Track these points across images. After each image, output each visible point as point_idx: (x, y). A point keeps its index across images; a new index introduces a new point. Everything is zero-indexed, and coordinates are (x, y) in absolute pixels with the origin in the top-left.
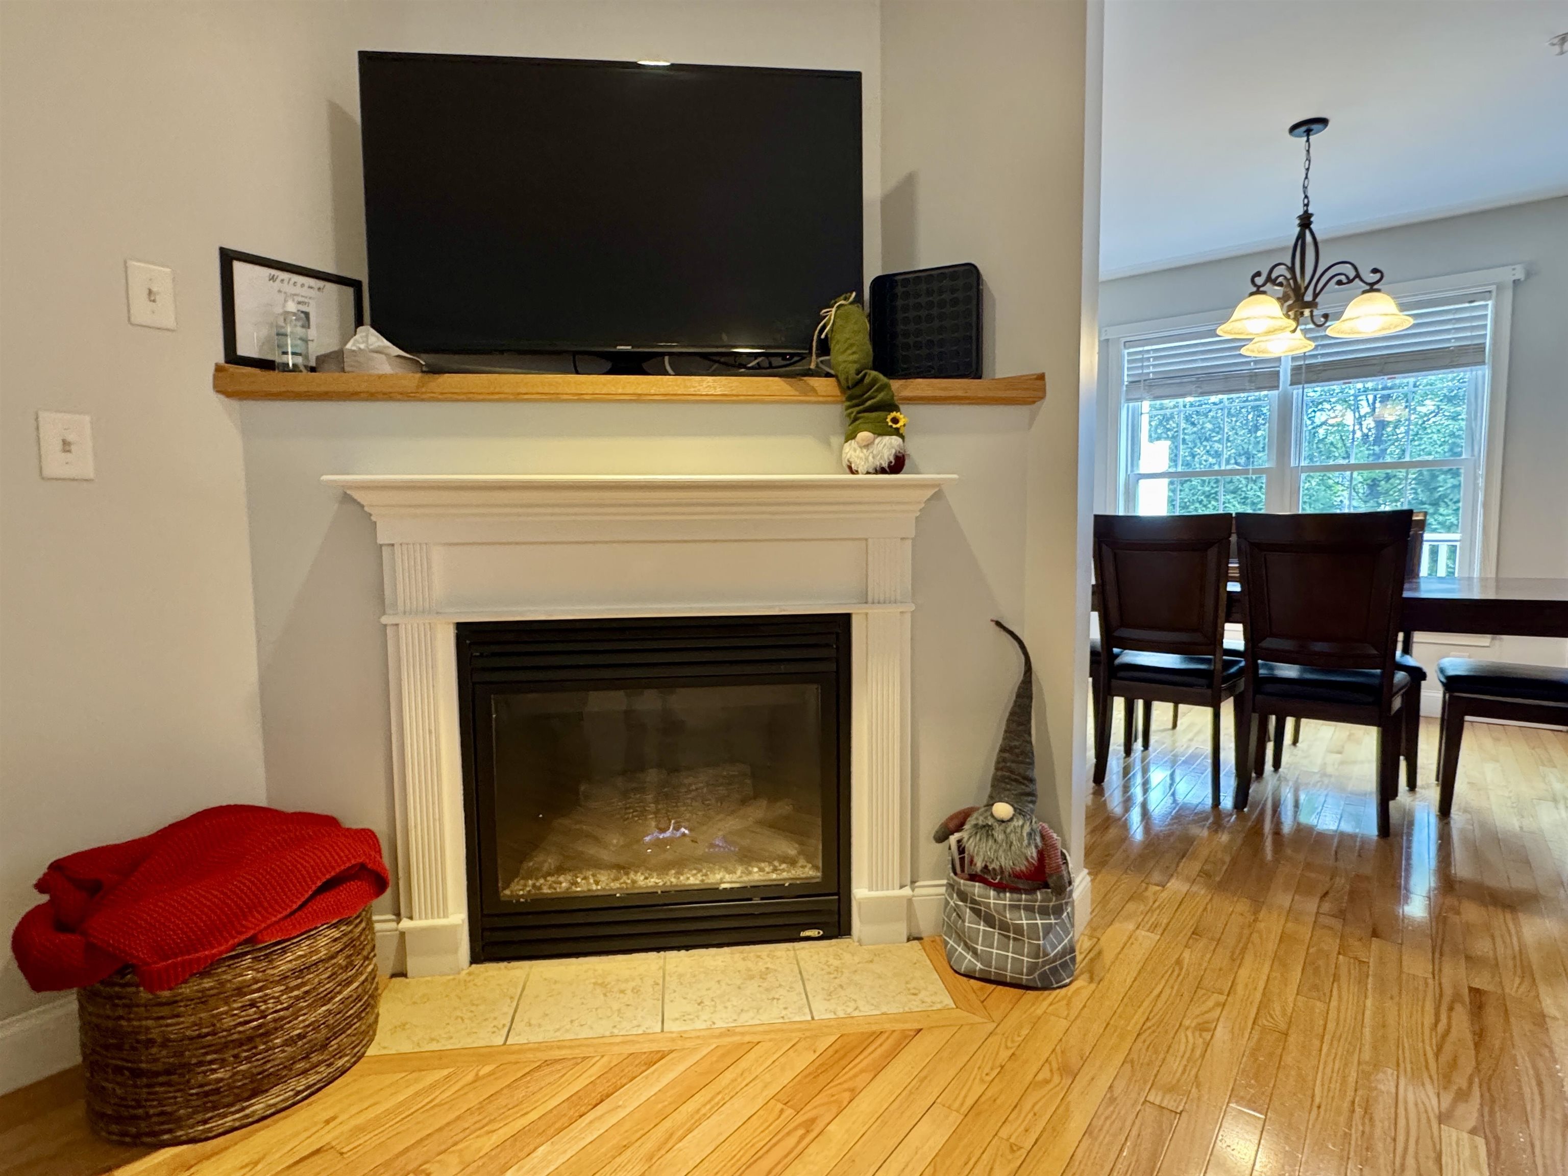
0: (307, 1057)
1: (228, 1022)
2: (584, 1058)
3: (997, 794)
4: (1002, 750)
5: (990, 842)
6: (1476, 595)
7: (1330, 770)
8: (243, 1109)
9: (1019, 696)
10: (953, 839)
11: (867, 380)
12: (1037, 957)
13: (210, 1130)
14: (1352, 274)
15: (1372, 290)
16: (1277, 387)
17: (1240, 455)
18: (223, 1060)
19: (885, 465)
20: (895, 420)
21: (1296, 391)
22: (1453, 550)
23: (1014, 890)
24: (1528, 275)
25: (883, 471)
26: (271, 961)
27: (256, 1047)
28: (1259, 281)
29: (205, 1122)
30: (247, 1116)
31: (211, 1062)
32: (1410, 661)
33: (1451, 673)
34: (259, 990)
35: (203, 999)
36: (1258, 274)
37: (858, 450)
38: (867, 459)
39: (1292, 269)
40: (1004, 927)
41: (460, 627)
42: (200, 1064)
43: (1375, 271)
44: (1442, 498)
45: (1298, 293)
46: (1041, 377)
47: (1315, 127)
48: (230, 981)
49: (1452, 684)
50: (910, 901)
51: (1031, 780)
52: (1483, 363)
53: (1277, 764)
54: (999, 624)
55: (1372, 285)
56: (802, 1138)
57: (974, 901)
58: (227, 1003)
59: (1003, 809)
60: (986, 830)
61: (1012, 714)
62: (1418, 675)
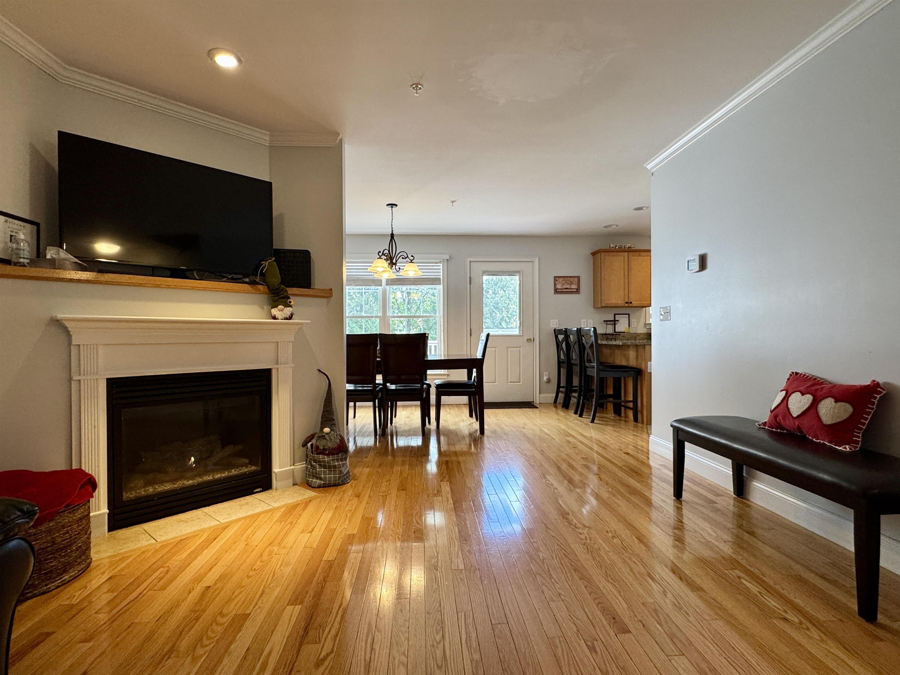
0: (80, 557)
1: (59, 540)
2: (197, 535)
3: (323, 425)
4: (323, 412)
5: (325, 440)
6: (443, 358)
7: (407, 423)
8: (61, 578)
9: (327, 393)
10: (309, 445)
11: (280, 288)
12: (341, 474)
13: (49, 588)
14: (406, 256)
15: (411, 262)
16: (381, 285)
17: (358, 306)
18: (56, 557)
19: (288, 317)
20: (290, 302)
21: (388, 287)
22: (435, 346)
23: (333, 454)
24: (450, 257)
25: (287, 319)
26: (74, 514)
27: (67, 551)
28: (380, 254)
29: (46, 585)
30: (63, 581)
31: (50, 559)
32: (427, 382)
33: (437, 384)
34: (70, 526)
35: (49, 531)
36: (380, 252)
37: (278, 312)
38: (282, 315)
39: (389, 251)
40: (330, 467)
41: (108, 380)
42: (46, 560)
43: (412, 256)
44: (431, 327)
45: (391, 259)
46: (331, 290)
47: (394, 206)
48: (60, 522)
49: (438, 386)
50: (293, 469)
51: (334, 420)
52: (440, 284)
53: (391, 423)
54: (319, 370)
55: (411, 260)
56: (291, 526)
57: (320, 462)
58: (58, 533)
59: (327, 430)
60: (323, 437)
61: (326, 400)
62: (429, 386)
